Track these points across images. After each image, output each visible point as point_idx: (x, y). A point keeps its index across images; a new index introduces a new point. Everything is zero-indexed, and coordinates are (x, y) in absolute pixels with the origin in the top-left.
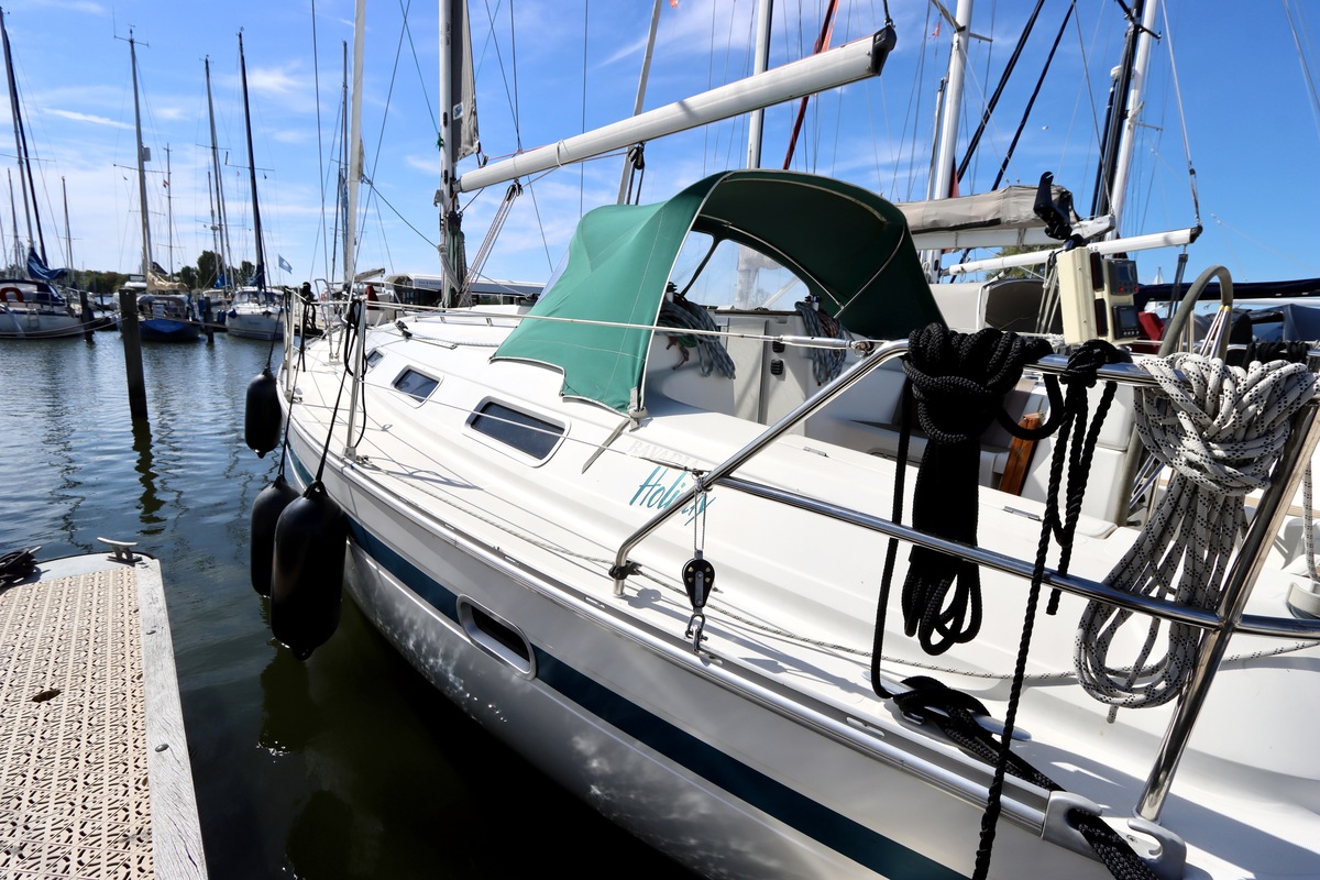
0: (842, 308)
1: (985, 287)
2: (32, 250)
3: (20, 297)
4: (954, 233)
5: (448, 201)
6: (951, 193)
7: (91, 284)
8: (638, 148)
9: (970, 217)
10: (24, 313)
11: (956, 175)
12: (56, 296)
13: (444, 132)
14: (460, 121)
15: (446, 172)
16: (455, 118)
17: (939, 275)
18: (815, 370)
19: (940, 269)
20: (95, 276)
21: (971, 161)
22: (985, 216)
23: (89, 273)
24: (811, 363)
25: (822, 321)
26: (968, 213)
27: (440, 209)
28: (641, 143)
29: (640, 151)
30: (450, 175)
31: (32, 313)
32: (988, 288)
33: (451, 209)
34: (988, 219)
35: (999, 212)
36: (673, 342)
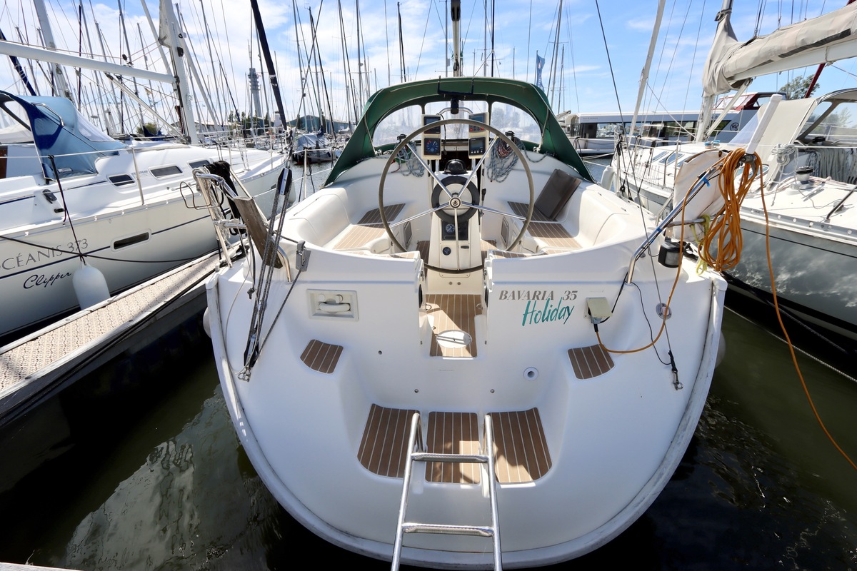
9: (828, 32)
22: (840, 29)
26: (828, 28)
35: (850, 23)
36: (394, 161)
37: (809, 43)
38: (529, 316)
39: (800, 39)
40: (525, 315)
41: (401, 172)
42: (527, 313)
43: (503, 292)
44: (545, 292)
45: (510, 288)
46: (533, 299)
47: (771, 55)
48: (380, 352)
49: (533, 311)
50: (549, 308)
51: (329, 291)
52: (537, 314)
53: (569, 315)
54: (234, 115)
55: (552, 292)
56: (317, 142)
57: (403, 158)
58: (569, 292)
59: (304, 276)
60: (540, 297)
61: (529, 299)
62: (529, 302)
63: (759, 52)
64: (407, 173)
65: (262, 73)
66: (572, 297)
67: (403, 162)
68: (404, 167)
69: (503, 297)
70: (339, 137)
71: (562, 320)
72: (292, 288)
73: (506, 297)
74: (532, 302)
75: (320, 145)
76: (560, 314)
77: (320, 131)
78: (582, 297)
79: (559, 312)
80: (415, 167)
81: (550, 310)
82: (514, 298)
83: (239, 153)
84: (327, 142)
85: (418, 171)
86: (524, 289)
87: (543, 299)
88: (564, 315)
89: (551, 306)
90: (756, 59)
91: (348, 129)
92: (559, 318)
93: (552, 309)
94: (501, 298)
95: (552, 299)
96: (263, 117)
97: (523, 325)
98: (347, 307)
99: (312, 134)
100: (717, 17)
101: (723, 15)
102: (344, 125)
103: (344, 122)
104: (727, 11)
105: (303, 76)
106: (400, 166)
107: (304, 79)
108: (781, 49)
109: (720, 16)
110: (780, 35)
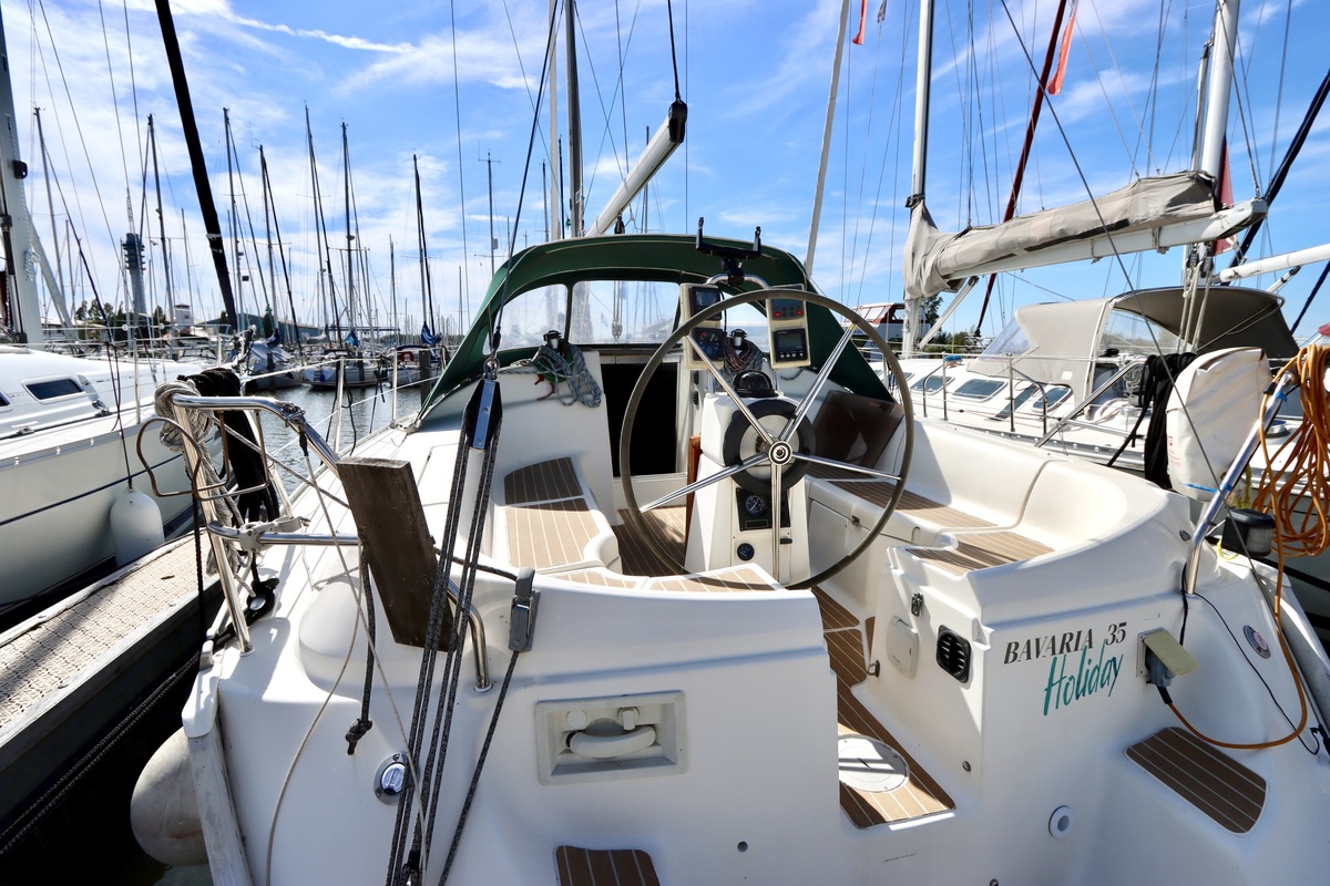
2: (425, 326)
4: (1088, 241)
12: (434, 355)
14: (578, 204)
16: (576, 202)
22: (1112, 218)
34: (1115, 221)
35: (1126, 211)
36: (541, 378)
37: (1071, 233)
38: (1054, 689)
39: (1058, 229)
40: (1048, 690)
41: (560, 398)
42: (1051, 684)
43: (1010, 645)
44: (1079, 633)
45: (1021, 635)
46: (1061, 652)
47: (1014, 247)
48: (743, 846)
49: (1062, 678)
50: (1086, 667)
51: (596, 698)
52: (1068, 684)
53: (1116, 674)
54: (89, 307)
55: (1090, 632)
56: (270, 356)
57: (561, 372)
58: (1115, 626)
59: (528, 664)
60: (1072, 645)
61: (1054, 653)
62: (1055, 659)
63: (997, 242)
64: (568, 401)
65: (163, 239)
66: (1119, 636)
67: (561, 380)
68: (564, 389)
69: (1012, 656)
70: (307, 349)
71: (1107, 688)
72: (499, 705)
73: (1016, 655)
74: (1060, 657)
75: (275, 360)
76: (1103, 676)
77: (272, 338)
78: (1133, 633)
79: (1101, 672)
80: (582, 390)
81: (1088, 671)
82: (1029, 658)
83: (148, 367)
84: (286, 356)
85: (590, 397)
86: (1045, 632)
87: (1076, 649)
88: (1108, 677)
89: (1090, 661)
90: (991, 253)
91: (323, 336)
92: (1102, 686)
93: (1091, 668)
94: (1006, 662)
95: (1091, 647)
96: (149, 313)
97: (1045, 714)
98: (649, 735)
99: (259, 342)
100: (908, 202)
101: (915, 201)
102: (314, 331)
103: (316, 326)
104: (920, 197)
105: (241, 249)
106: (553, 388)
107: (242, 254)
108: (1029, 240)
109: (912, 203)
110: (1021, 224)
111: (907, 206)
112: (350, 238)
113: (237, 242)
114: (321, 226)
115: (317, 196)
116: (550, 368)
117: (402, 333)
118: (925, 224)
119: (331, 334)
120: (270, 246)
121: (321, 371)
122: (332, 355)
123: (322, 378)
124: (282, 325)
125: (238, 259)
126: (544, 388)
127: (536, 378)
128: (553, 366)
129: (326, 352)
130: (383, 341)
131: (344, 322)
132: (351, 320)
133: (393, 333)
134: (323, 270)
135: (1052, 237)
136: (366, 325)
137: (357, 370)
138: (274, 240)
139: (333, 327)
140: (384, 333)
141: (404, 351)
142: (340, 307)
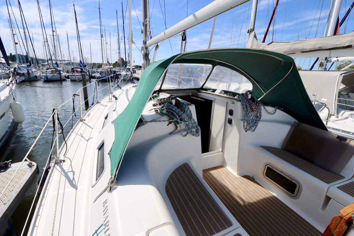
0: (265, 94)
1: (341, 74)
2: (81, 61)
3: (77, 72)
4: (329, 51)
5: (145, 49)
6: (335, 33)
7: (98, 66)
8: (183, 33)
9: (337, 45)
10: (78, 75)
11: (338, 24)
12: (84, 71)
13: (143, 28)
14: (147, 24)
15: (144, 41)
16: (146, 24)
17: (327, 62)
18: (244, 126)
19: (328, 60)
20: (99, 64)
21: (346, 19)
23: (98, 64)
24: (242, 123)
25: (250, 104)
26: (336, 43)
27: (143, 52)
28: (185, 30)
29: (184, 33)
30: (145, 42)
31: (79, 75)
32: (343, 75)
33: (145, 52)
34: (346, 45)
35: (352, 42)
36: (170, 123)
37: (324, 48)
39: (318, 46)
41: (180, 132)
47: (296, 51)
56: (27, 70)
57: (181, 120)
70: (41, 68)
75: (30, 71)
77: (28, 64)
84: (34, 70)
90: (286, 52)
91: (47, 63)
99: (24, 65)
100: (249, 31)
101: (251, 31)
102: (44, 61)
103: (44, 59)
104: (253, 30)
105: (14, 33)
106: (176, 127)
107: (15, 35)
108: (304, 49)
109: (250, 32)
110: (300, 43)
111: (248, 32)
112: (53, 31)
113: (13, 30)
114: (43, 26)
115: (41, 16)
116: (177, 118)
117: (72, 62)
118: (255, 39)
119: (49, 61)
120: (25, 32)
121: (47, 76)
122: (50, 70)
123: (47, 78)
124: (32, 59)
125: (14, 36)
126: (172, 127)
127: (167, 123)
128: (177, 117)
129: (48, 69)
130: (67, 64)
131: (53, 58)
132: (55, 58)
133: (69, 62)
134: (45, 42)
135: (315, 49)
136: (61, 59)
137: (59, 75)
138: (26, 31)
139: (50, 59)
140: (67, 62)
141: (74, 69)
142: (52, 54)
